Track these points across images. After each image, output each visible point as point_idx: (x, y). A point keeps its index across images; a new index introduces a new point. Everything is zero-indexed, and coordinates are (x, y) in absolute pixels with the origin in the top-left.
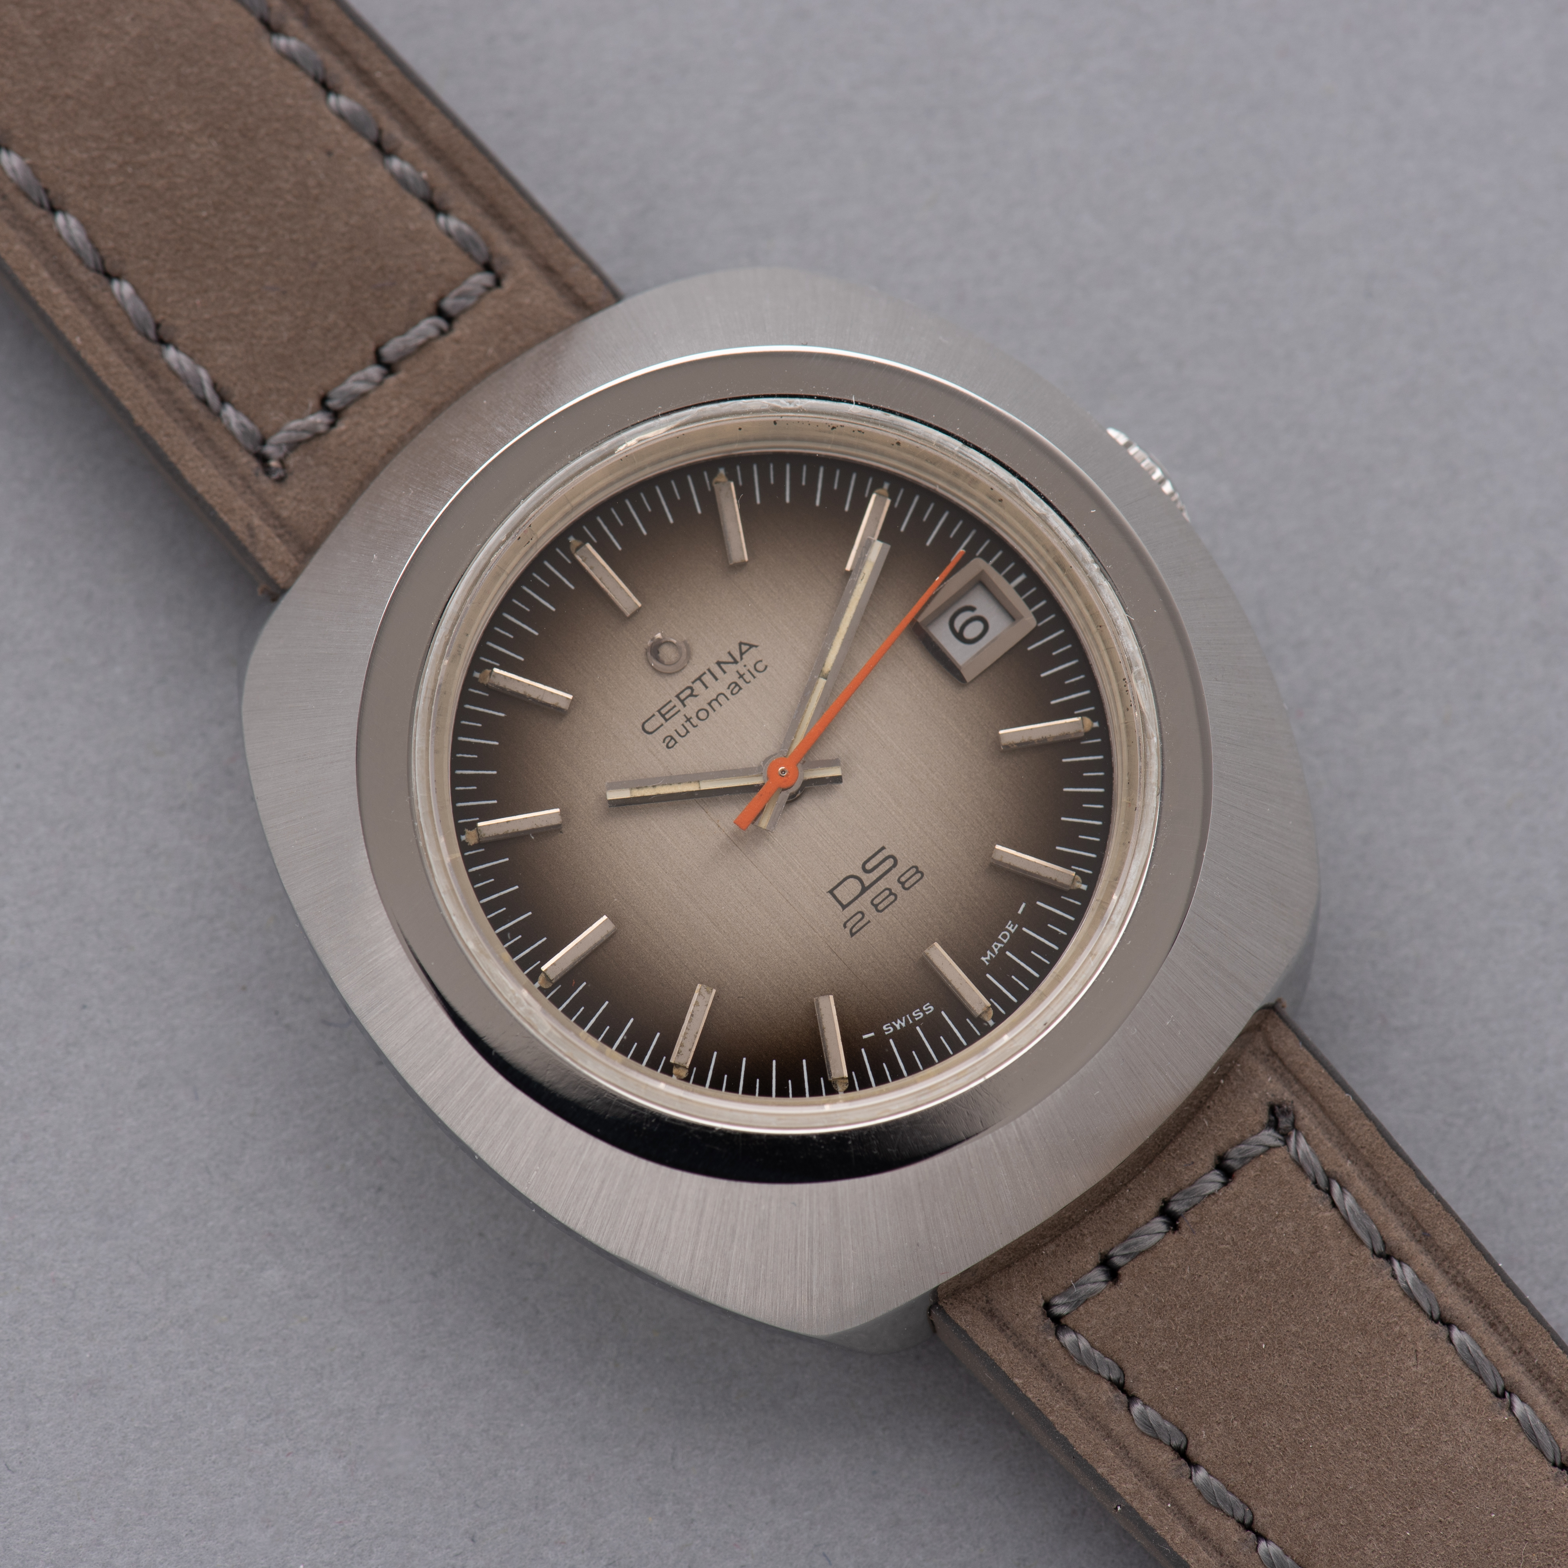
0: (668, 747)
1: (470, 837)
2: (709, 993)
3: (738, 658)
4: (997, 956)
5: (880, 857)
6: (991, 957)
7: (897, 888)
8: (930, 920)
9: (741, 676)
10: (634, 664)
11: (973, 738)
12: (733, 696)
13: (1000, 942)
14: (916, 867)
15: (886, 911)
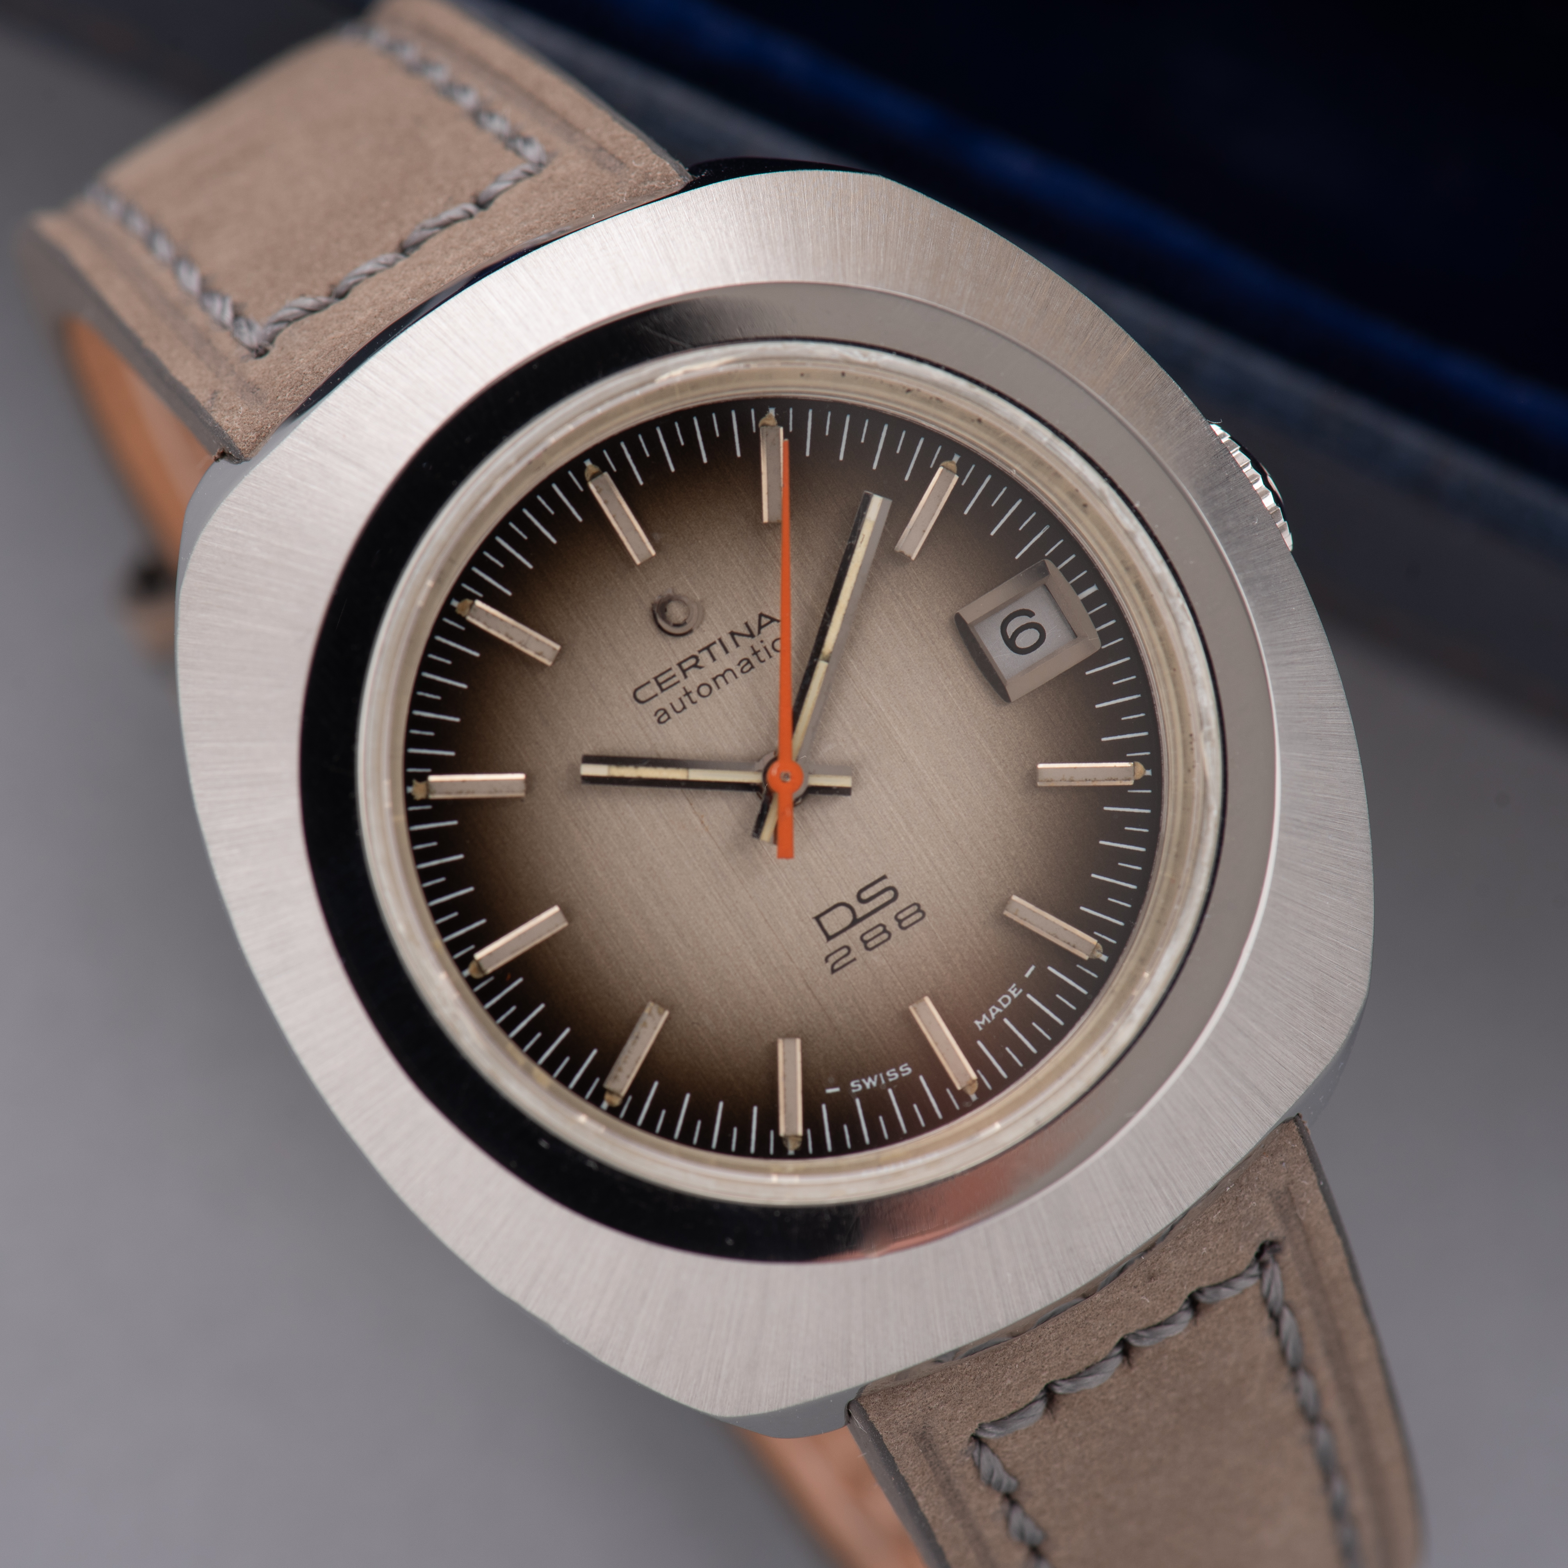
0: (659, 721)
1: (418, 790)
2: (661, 1014)
3: (755, 632)
4: (994, 1022)
5: (879, 887)
6: (986, 1022)
7: (893, 926)
8: (923, 968)
9: (756, 653)
10: (636, 619)
11: (1007, 766)
13: (999, 1006)
14: (918, 905)
15: (876, 950)
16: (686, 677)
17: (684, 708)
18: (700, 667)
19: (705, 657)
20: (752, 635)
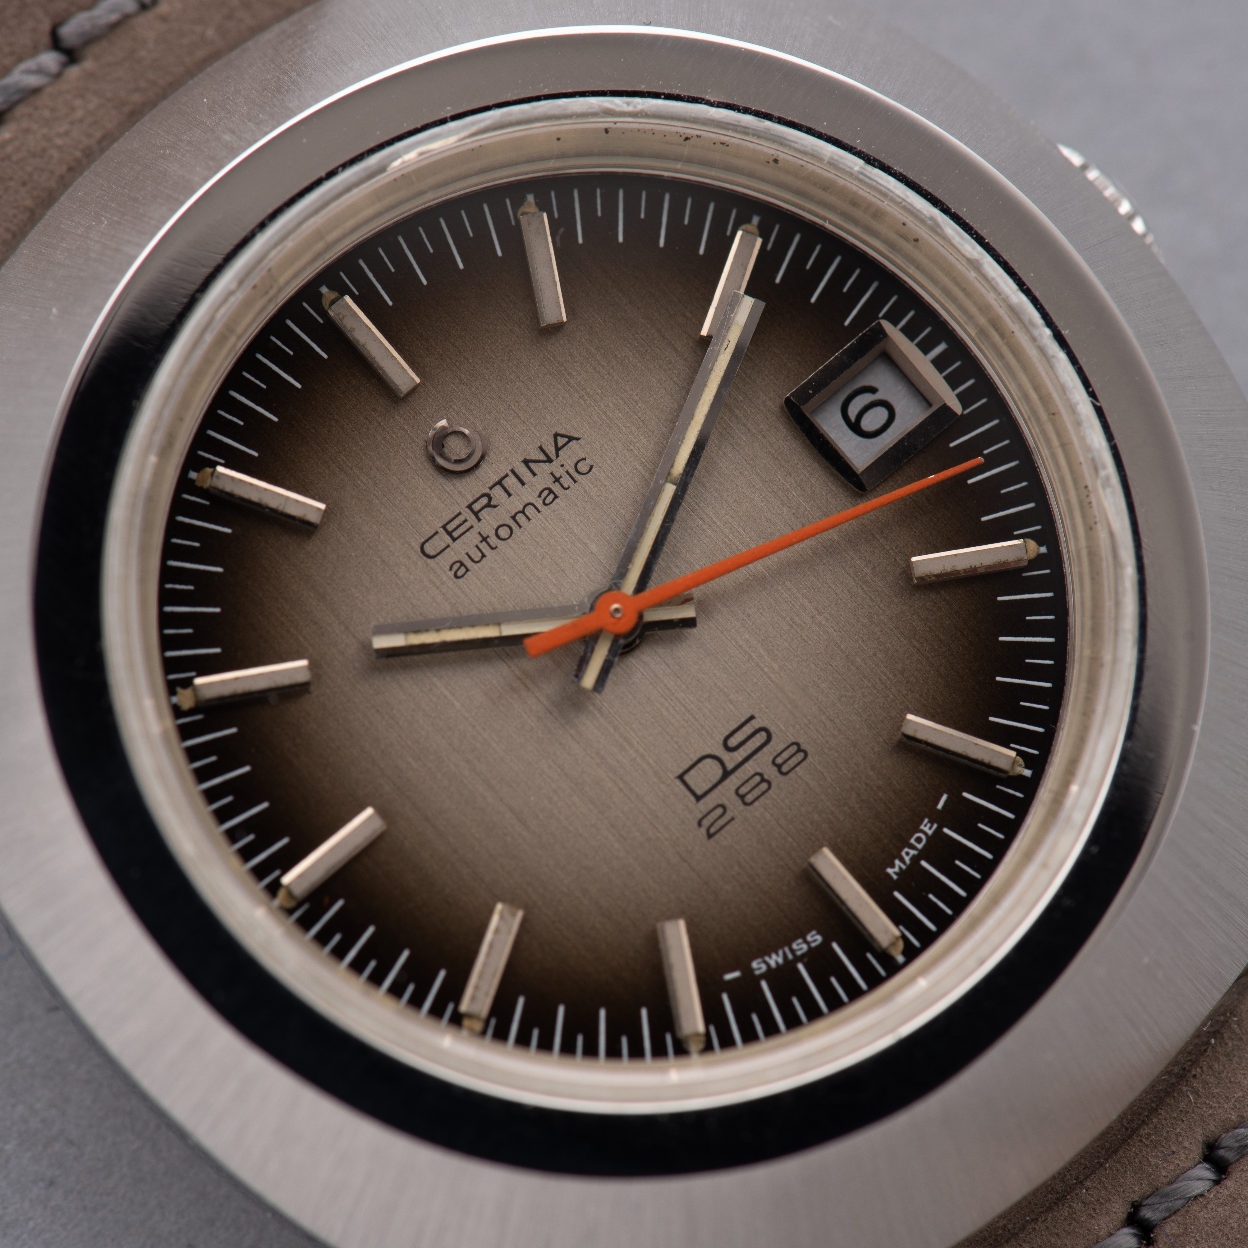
0: (456, 576)
1: (185, 699)
2: (514, 915)
3: (553, 456)
4: (909, 867)
5: (748, 730)
6: (900, 868)
7: (771, 773)
8: (816, 817)
9: (557, 480)
10: (409, 461)
11: (875, 567)
12: (546, 507)
13: (913, 847)
14: (797, 744)
15: (756, 804)
16: (479, 520)
17: (483, 556)
18: (495, 506)
19: (498, 492)
20: (550, 460)
